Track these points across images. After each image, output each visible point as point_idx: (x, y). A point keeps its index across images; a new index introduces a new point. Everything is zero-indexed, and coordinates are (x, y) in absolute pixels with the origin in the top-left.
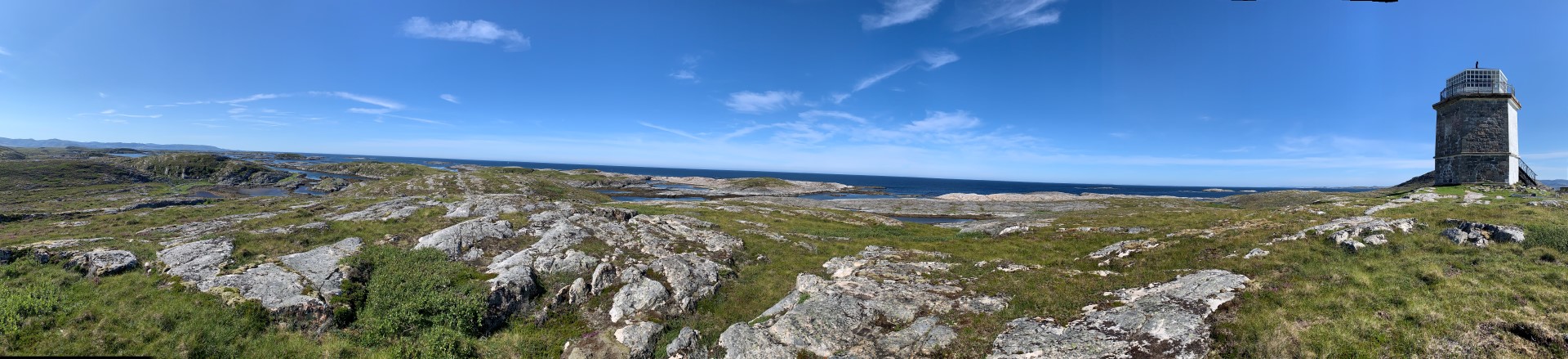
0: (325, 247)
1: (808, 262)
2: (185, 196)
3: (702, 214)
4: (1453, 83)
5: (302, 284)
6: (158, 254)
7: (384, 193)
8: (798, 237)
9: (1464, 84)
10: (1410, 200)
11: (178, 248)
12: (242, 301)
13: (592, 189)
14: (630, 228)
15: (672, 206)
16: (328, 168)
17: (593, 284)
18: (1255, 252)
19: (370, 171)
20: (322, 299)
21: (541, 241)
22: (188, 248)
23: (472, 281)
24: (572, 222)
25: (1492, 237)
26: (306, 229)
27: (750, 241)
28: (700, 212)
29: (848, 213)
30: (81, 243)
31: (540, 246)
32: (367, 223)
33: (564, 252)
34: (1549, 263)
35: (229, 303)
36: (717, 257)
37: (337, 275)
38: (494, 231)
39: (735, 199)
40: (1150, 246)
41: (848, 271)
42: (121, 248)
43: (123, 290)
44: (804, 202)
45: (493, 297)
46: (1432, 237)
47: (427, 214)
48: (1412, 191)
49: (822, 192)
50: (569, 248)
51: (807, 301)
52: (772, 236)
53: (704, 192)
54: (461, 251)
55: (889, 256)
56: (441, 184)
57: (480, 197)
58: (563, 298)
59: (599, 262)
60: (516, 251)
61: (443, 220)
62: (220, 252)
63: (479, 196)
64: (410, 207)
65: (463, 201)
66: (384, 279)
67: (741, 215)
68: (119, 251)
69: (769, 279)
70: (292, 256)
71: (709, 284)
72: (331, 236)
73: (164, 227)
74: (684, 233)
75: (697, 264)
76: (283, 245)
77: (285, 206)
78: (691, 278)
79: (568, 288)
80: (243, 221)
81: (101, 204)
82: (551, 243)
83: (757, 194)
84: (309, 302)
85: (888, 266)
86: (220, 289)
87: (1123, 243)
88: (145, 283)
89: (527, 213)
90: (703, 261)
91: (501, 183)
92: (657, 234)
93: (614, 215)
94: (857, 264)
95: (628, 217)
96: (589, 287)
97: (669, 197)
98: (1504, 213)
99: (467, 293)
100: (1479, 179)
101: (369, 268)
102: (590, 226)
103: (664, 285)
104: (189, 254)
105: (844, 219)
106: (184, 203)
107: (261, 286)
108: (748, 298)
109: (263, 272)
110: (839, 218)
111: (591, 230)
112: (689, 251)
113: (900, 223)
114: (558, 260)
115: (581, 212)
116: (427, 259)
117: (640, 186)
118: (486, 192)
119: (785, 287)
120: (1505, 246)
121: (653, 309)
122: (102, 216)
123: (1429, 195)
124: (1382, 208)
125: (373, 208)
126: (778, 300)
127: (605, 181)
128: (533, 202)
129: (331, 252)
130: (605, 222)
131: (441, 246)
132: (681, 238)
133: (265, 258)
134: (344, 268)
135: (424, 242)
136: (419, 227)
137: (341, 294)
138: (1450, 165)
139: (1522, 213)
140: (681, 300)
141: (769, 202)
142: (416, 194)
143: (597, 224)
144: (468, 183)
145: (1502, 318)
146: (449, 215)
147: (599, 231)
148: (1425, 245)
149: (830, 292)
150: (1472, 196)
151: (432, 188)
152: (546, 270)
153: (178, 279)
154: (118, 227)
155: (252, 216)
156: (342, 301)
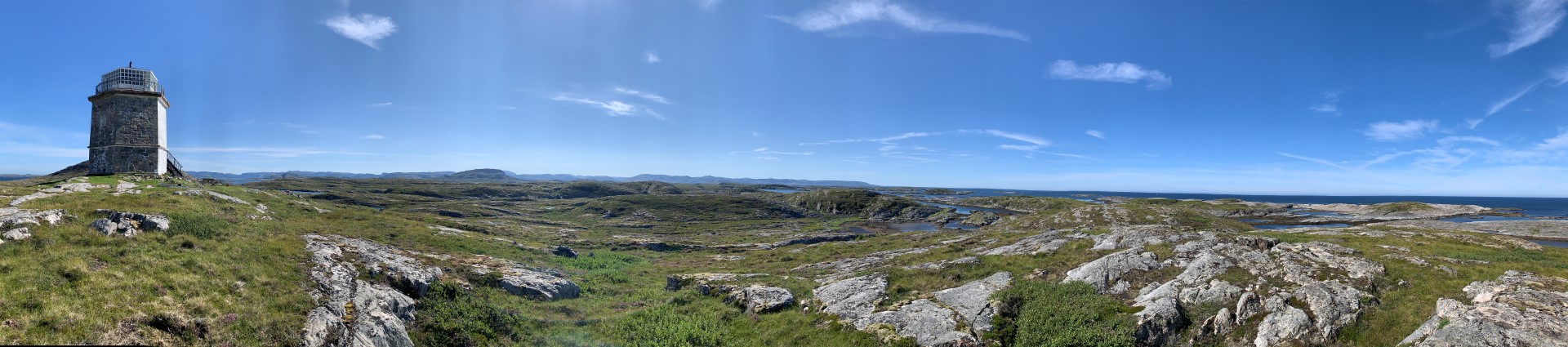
0: (977, 282)
1: (1448, 287)
2: (837, 231)
3: (1346, 241)
4: (108, 79)
5: (955, 319)
6: (814, 291)
7: (1032, 227)
8: (1439, 260)
9: (118, 81)
10: (61, 190)
11: (834, 285)
12: (897, 339)
13: (1237, 219)
14: (1272, 256)
15: (1316, 233)
16: (978, 202)
17: (1237, 314)
19: (1021, 205)
20: (974, 335)
21: (1186, 271)
22: (843, 285)
23: (1119, 314)
24: (1216, 251)
25: (141, 226)
26: (957, 264)
27: (1392, 266)
28: (1344, 239)
29: (1487, 236)
30: (738, 278)
31: (1185, 277)
32: (1016, 257)
33: (1208, 282)
34: (189, 250)
35: (885, 341)
36: (1359, 284)
37: (988, 310)
38: (1140, 263)
39: (1379, 224)
41: (1488, 296)
42: (777, 285)
43: (780, 329)
44: (1445, 224)
45: (1141, 331)
46: (79, 229)
47: (1074, 247)
48: (64, 180)
49: (1461, 215)
50: (1213, 278)
51: (1446, 327)
52: (1414, 260)
53: (1347, 218)
54: (1108, 284)
55: (1530, 283)
56: (1088, 216)
57: (1126, 229)
58: (1209, 329)
59: (1243, 292)
60: (1162, 282)
61: (1091, 253)
62: (874, 289)
63: (1125, 227)
64: (1058, 241)
65: (1109, 232)
66: (1033, 314)
67: (1383, 240)
68: (776, 288)
69: (1409, 304)
70: (945, 291)
71: (1350, 311)
72: (982, 271)
73: (819, 264)
74: (1327, 260)
75: (1339, 292)
76: (936, 281)
77: (936, 241)
78: (1332, 306)
79: (1213, 319)
80: (895, 257)
81: (754, 239)
82: (1195, 273)
83: (1400, 218)
84: (963, 339)
85: (1530, 293)
86: (875, 326)
88: (801, 322)
89: (1172, 244)
90: (1345, 288)
91: (1147, 214)
92: (1300, 262)
93: (1257, 243)
94: (1497, 290)
95: (1270, 245)
96: (1233, 316)
97: (1313, 224)
98: (152, 202)
99: (1114, 328)
100: (131, 169)
101: (1019, 303)
102: (1233, 256)
103: (1307, 313)
104: (845, 292)
105: (1483, 242)
106: (837, 239)
107: (915, 322)
108: (1389, 325)
109: (917, 308)
110: (1479, 241)
111: (1235, 259)
112: (1331, 278)
113: (1539, 247)
114: (1202, 291)
115: (1225, 241)
116: (1074, 293)
117: (1281, 214)
118: (1132, 223)
119: (1425, 313)
120: (151, 235)
121: (1297, 338)
122: (756, 252)
123: (81, 184)
124: (30, 198)
125: (1023, 241)
126: (1419, 326)
127: (1247, 210)
128: (1177, 232)
129: (982, 286)
130: (1248, 251)
131: (1089, 280)
132: (1324, 265)
133: (919, 294)
134: (995, 303)
135: (1073, 275)
136: (1067, 260)
137: (992, 329)
138: (104, 155)
139: (167, 202)
140: (1323, 328)
141: (1411, 226)
142: (1064, 227)
143: (1240, 253)
144: (1115, 215)
145: (144, 312)
146: (1097, 247)
147: (1242, 260)
148: (72, 238)
149: (1470, 318)
150: (124, 186)
151: (1079, 220)
152: (1191, 301)
153: (835, 317)
154: (772, 264)
155: (904, 252)
156: (992, 338)
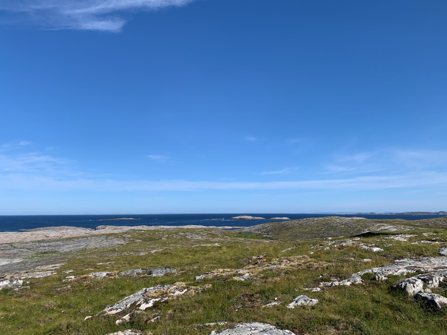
18: (301, 300)
40: (177, 293)
87: (146, 291)
